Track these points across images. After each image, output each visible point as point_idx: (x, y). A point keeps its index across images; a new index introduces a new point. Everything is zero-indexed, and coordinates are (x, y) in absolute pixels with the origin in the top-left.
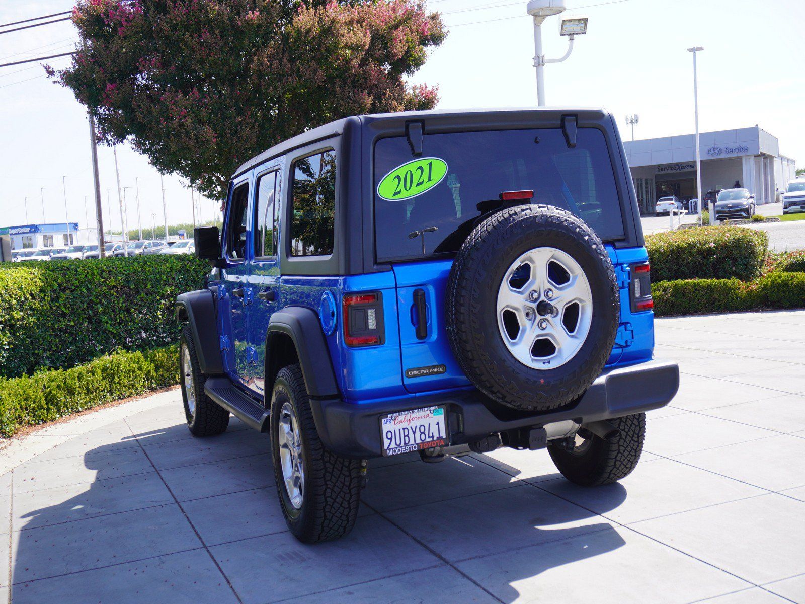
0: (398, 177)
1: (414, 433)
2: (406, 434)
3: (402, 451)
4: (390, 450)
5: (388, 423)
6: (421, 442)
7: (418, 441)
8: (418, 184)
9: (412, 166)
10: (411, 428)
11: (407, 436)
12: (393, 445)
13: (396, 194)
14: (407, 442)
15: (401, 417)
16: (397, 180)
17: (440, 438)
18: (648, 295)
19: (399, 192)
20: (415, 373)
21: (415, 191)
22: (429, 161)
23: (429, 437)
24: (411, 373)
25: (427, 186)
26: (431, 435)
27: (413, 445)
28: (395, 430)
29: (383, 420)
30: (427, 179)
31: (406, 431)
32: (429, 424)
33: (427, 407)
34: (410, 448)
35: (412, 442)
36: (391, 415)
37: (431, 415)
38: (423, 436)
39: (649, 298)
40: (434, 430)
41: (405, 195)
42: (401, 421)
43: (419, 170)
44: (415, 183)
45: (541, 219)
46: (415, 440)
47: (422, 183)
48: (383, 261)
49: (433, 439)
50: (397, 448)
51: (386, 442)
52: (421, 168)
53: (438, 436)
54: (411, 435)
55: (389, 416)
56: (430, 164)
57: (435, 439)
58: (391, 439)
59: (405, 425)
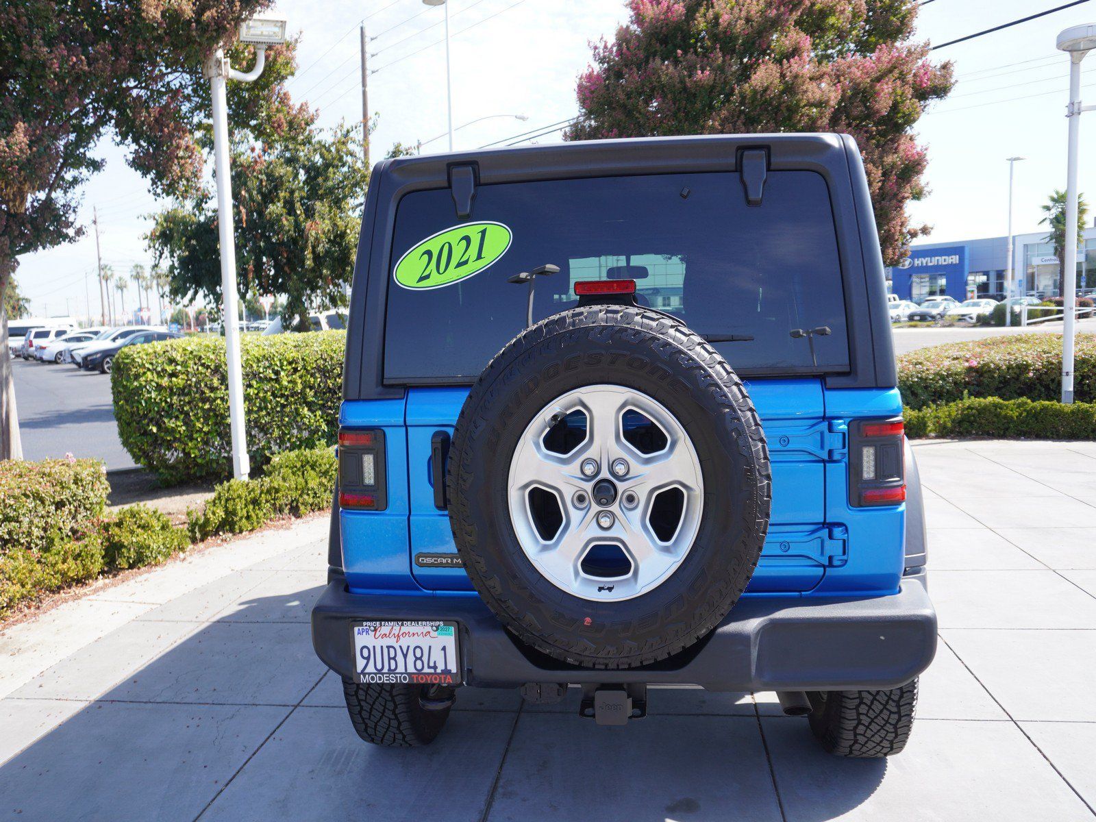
0: (429, 253)
1: (405, 656)
2: (392, 655)
3: (385, 680)
4: (364, 675)
5: (364, 633)
6: (415, 671)
7: (411, 669)
8: (459, 265)
9: (452, 235)
10: (400, 647)
11: (394, 658)
12: (371, 669)
13: (422, 279)
14: (393, 667)
15: (386, 628)
16: (426, 257)
17: (446, 672)
18: (892, 477)
19: (428, 277)
20: (429, 560)
21: (454, 275)
22: (482, 228)
23: (429, 667)
24: (423, 560)
25: (475, 268)
26: (432, 664)
27: (402, 674)
28: (374, 647)
29: (356, 629)
30: (475, 256)
31: (392, 651)
32: (430, 647)
33: (426, 621)
34: (396, 678)
35: (401, 669)
36: (368, 623)
37: (433, 634)
38: (419, 664)
39: (895, 484)
40: (437, 657)
41: (437, 281)
42: (386, 635)
43: (464, 242)
44: (454, 262)
45: (601, 333)
46: (406, 667)
47: (466, 262)
48: (392, 382)
49: (435, 671)
50: (375, 674)
51: (360, 663)
52: (467, 239)
53: (443, 668)
54: (400, 658)
55: (364, 623)
56: (483, 232)
57: (439, 671)
58: (368, 659)
59: (391, 641)
